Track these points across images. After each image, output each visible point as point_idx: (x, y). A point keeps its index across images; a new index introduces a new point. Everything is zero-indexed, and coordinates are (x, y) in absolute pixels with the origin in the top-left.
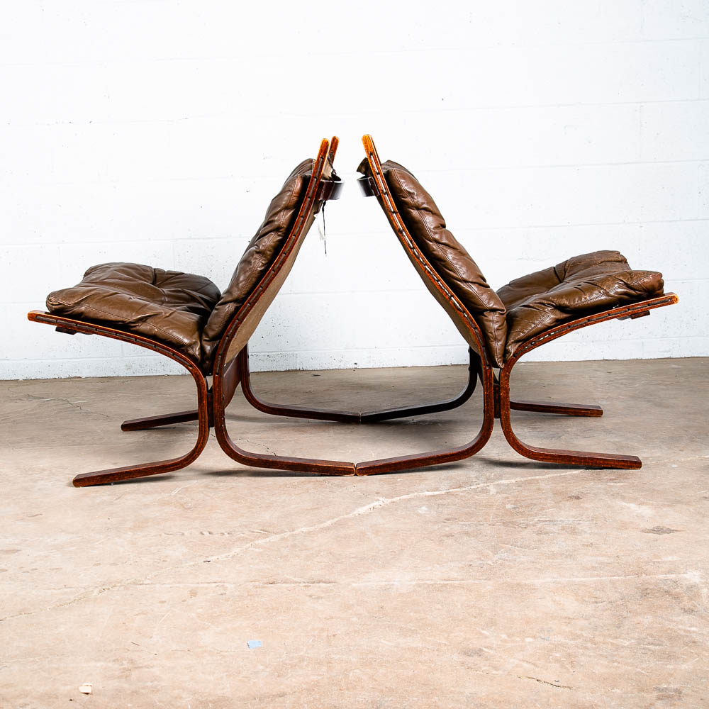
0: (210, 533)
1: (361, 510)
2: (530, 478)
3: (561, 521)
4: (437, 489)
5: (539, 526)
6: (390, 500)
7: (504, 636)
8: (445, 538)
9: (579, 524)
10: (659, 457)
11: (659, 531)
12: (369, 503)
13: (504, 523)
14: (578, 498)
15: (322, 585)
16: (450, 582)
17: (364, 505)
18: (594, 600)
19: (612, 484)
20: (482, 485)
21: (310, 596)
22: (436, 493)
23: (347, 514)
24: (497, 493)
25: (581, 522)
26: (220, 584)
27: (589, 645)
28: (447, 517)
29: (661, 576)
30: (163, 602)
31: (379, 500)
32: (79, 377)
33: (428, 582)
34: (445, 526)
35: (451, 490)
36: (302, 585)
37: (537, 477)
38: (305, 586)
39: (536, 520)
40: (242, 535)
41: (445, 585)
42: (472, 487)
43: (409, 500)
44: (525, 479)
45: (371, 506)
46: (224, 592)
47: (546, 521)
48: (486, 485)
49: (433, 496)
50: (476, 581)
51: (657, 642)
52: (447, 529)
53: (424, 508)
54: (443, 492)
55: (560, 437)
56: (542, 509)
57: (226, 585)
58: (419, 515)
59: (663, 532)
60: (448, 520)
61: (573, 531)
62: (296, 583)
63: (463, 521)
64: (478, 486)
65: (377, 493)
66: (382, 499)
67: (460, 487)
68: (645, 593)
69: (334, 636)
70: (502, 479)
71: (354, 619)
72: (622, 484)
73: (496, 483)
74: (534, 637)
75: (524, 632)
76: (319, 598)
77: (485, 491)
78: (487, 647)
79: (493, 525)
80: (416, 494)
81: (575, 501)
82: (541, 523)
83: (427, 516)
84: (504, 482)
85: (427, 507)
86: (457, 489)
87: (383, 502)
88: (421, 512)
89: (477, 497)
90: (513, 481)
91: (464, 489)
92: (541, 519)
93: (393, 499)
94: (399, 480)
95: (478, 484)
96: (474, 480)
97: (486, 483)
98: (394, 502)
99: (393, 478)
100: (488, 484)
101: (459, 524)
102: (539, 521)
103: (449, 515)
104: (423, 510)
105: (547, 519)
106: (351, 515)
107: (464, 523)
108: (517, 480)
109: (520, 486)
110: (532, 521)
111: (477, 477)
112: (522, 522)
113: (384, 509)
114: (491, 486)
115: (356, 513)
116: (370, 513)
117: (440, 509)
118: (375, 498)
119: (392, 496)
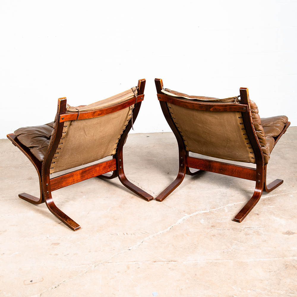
0: (127, 234)
1: (180, 221)
2: (239, 203)
3: (253, 227)
4: (205, 209)
7: (240, 289)
8: (212, 237)
9: (260, 229)
10: (285, 190)
11: (289, 233)
12: (182, 217)
13: (233, 229)
14: (258, 214)
15: (173, 262)
16: (218, 261)
17: (180, 219)
18: (269, 270)
19: (269, 206)
20: (222, 207)
21: (170, 269)
22: (206, 211)
23: (175, 223)
24: (228, 211)
25: (260, 228)
26: (136, 262)
27: (270, 293)
29: (291, 258)
30: (118, 272)
31: (185, 216)
33: (210, 261)
34: (212, 230)
35: (211, 210)
36: (166, 262)
37: (242, 202)
38: (167, 263)
39: (244, 227)
40: (139, 235)
41: (216, 263)
42: (219, 208)
43: (197, 215)
44: (237, 203)
45: (183, 218)
46: (139, 266)
49: (205, 213)
50: (227, 260)
51: (292, 292)
52: (212, 232)
54: (208, 211)
56: (246, 221)
57: (139, 262)
58: (201, 224)
59: (290, 234)
60: (212, 226)
61: (258, 234)
62: (163, 261)
63: (217, 227)
64: (221, 207)
65: (184, 211)
66: (186, 214)
67: (214, 208)
68: (286, 266)
69: (182, 289)
71: (187, 281)
72: (273, 206)
73: (227, 205)
74: (250, 290)
75: (246, 287)
76: (173, 270)
77: (224, 210)
78: (235, 295)
79: (229, 230)
80: (198, 212)
81: (257, 216)
82: (246, 229)
83: (204, 224)
84: (230, 205)
85: (204, 219)
86: (213, 210)
87: (187, 216)
88: (201, 222)
89: (221, 214)
90: (233, 204)
91: (216, 209)
92: (246, 227)
93: (190, 215)
94: (191, 203)
95: (220, 206)
96: (219, 204)
97: (223, 205)
98: (191, 217)
99: (189, 203)
100: (224, 206)
101: (217, 229)
102: (245, 227)
103: (212, 224)
104: (202, 221)
105: (248, 227)
106: (177, 224)
107: (218, 228)
108: (235, 204)
109: (236, 208)
110: (243, 227)
111: (219, 202)
112: (239, 228)
113: (188, 220)
114: (225, 208)
115: (178, 222)
116: (183, 223)
117: (208, 221)
118: (184, 214)
119: (190, 213)
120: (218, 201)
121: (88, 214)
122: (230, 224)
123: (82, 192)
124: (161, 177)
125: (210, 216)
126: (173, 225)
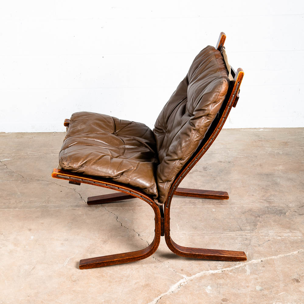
1: (174, 288)
6: (189, 278)
12: (178, 281)
14: (297, 281)
17: (174, 283)
22: (216, 271)
23: (166, 291)
24: (251, 273)
28: (223, 297)
31: (183, 278)
32: (4, 133)
35: (224, 269)
37: (273, 257)
42: (236, 266)
43: (201, 278)
45: (178, 284)
48: (244, 264)
53: (209, 288)
54: (220, 271)
55: (285, 214)
56: (277, 292)
58: (206, 294)
60: (224, 300)
64: (240, 265)
65: (182, 270)
66: (185, 276)
67: (229, 266)
70: (253, 259)
73: (250, 262)
77: (244, 271)
80: (204, 272)
81: (296, 284)
83: (212, 296)
85: (211, 286)
86: (228, 269)
87: (185, 279)
88: (207, 291)
89: (239, 277)
90: (260, 260)
91: (231, 268)
93: (191, 277)
95: (239, 263)
98: (191, 280)
100: (246, 264)
103: (224, 295)
104: (208, 289)
106: (167, 293)
108: (262, 259)
109: (263, 267)
113: (186, 287)
114: (247, 266)
115: (170, 290)
116: (179, 291)
117: (219, 289)
118: (181, 275)
119: (191, 274)
121: (33, 269)
122: (253, 297)
123: (30, 230)
125: (221, 281)
126: (162, 295)
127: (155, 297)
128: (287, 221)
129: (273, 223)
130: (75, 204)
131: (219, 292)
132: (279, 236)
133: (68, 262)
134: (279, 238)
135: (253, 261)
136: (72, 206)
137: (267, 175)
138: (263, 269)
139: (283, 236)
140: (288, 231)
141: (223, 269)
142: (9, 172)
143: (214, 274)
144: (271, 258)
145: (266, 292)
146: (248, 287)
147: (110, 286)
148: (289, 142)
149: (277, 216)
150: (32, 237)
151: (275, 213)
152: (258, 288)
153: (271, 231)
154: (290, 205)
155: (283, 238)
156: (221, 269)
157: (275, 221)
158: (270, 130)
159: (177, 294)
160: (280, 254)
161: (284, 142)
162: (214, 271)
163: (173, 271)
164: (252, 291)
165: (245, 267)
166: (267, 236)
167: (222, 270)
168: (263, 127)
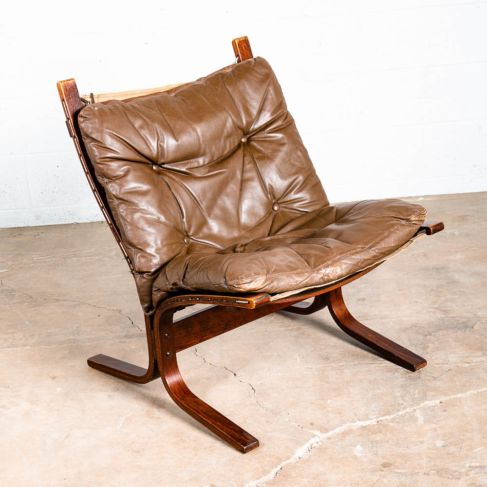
1: (301, 452)
4: (366, 417)
5: (472, 474)
6: (325, 435)
12: (307, 441)
13: (437, 471)
17: (302, 445)
22: (367, 423)
23: (289, 458)
24: (425, 422)
28: (382, 461)
31: (314, 436)
35: (381, 419)
37: (459, 395)
39: (467, 465)
42: (400, 413)
43: (345, 434)
44: (448, 398)
45: (308, 445)
47: (477, 467)
48: (412, 409)
49: (364, 428)
52: (385, 481)
53: (359, 448)
54: (374, 422)
55: (473, 328)
56: (471, 448)
58: (355, 458)
60: (385, 465)
63: (399, 469)
64: (405, 411)
65: (312, 424)
66: (317, 433)
67: (389, 413)
70: (426, 400)
73: (422, 405)
77: (413, 419)
79: (428, 474)
80: (348, 424)
82: (473, 472)
83: (364, 460)
84: (429, 403)
85: (362, 446)
86: (387, 417)
87: (318, 438)
88: (357, 454)
89: (406, 429)
90: (438, 402)
91: (392, 416)
92: (473, 465)
93: (327, 434)
94: (329, 401)
95: (405, 408)
96: (400, 402)
97: (412, 405)
98: (329, 439)
99: (323, 399)
100: (415, 408)
101: (396, 473)
102: (470, 467)
103: (383, 457)
104: (358, 450)
105: (478, 465)
106: (292, 460)
107: (399, 471)
108: (440, 400)
109: (445, 411)
110: (464, 467)
111: (402, 397)
112: (454, 469)
113: (321, 449)
114: (418, 411)
115: (296, 456)
116: (310, 456)
117: (375, 449)
118: (311, 431)
119: (327, 429)
120: (398, 394)
121: (67, 437)
122: (432, 458)
123: (54, 378)
124: (252, 329)
125: (378, 437)
126: (283, 464)
127: (272, 468)
128: (477, 339)
129: (454, 343)
130: (124, 334)
131: (376, 454)
132: (465, 363)
133: (123, 423)
134: (467, 365)
135: (426, 403)
136: (118, 337)
137: (437, 269)
138: (444, 413)
139: (472, 362)
140: (479, 353)
141: (378, 418)
142: (7, 290)
143: (365, 427)
144: (456, 396)
145: (452, 449)
146: (422, 442)
147: (196, 455)
148: (468, 216)
149: (459, 332)
150: (59, 389)
151: (455, 327)
152: (439, 443)
153: (452, 356)
154: (480, 313)
155: (473, 364)
156: (376, 418)
157: (457, 340)
158: (436, 199)
159: (308, 460)
160: (470, 389)
161: (460, 217)
162: (365, 422)
163: (297, 426)
164: (430, 449)
165: (414, 413)
166: (447, 364)
167: (378, 420)
168: (423, 195)
